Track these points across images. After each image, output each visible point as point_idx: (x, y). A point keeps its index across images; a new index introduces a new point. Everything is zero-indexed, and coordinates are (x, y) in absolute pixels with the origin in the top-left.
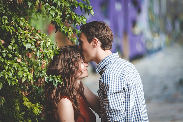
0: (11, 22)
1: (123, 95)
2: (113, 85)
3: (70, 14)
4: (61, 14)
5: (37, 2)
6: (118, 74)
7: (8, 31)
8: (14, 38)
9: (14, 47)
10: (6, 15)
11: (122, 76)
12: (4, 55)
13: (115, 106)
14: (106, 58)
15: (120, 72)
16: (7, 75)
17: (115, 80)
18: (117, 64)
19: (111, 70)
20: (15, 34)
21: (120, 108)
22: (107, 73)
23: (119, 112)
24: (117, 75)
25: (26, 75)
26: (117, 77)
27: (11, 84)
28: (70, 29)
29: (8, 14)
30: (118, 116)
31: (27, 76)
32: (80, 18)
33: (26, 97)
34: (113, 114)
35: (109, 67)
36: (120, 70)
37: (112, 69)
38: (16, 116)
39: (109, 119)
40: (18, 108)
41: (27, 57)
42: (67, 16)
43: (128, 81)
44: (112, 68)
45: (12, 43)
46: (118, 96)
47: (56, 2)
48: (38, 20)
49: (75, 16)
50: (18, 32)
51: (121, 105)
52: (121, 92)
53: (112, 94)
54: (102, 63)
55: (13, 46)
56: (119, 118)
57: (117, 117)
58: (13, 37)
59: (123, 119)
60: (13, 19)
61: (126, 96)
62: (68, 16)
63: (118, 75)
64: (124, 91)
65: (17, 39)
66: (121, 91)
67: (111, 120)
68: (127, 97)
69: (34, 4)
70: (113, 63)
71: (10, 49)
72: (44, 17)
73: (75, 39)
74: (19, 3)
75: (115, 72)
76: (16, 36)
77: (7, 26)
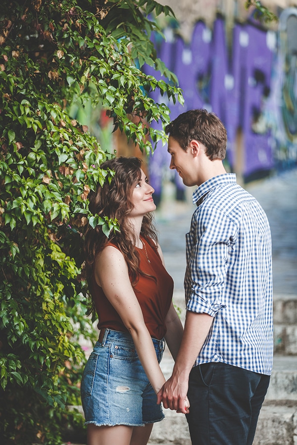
0: (36, 111)
1: (227, 249)
2: (213, 228)
3: (140, 100)
4: (126, 100)
5: (83, 77)
6: (227, 210)
7: (30, 127)
8: (39, 139)
9: (39, 155)
10: (28, 99)
11: (234, 217)
12: (21, 169)
13: (208, 267)
14: (214, 178)
15: (233, 207)
16: (24, 207)
17: (220, 221)
18: (230, 193)
19: (217, 202)
20: (41, 132)
21: (217, 271)
22: (208, 205)
23: (213, 277)
24: (225, 213)
25: (58, 209)
26: (224, 216)
27: (31, 222)
28: (140, 127)
29: (31, 97)
30: (210, 285)
31: (60, 210)
32: (159, 108)
33: (55, 243)
34: (203, 280)
35: (214, 196)
36: (232, 205)
37: (219, 200)
38: (38, 277)
39: (194, 286)
40: (41, 263)
41: (61, 174)
42: (136, 103)
43: (242, 227)
44: (218, 198)
45: (35, 149)
46: (218, 250)
47: (117, 78)
48: (84, 106)
49: (149, 105)
50: (47, 129)
51: (221, 266)
52: (224, 243)
53: (212, 244)
54: (205, 186)
55: (37, 153)
56: (212, 288)
57: (207, 286)
58: (37, 138)
59: (217, 290)
60: (40, 107)
61: (232, 252)
62: (138, 103)
63: (227, 213)
64: (231, 243)
65: (44, 142)
66: (226, 242)
67: (196, 288)
68: (234, 253)
69: (78, 80)
70: (223, 190)
71: (32, 159)
72: (94, 102)
73: (147, 145)
74: (52, 77)
75: (222, 207)
76: (42, 137)
77: (28, 119)
